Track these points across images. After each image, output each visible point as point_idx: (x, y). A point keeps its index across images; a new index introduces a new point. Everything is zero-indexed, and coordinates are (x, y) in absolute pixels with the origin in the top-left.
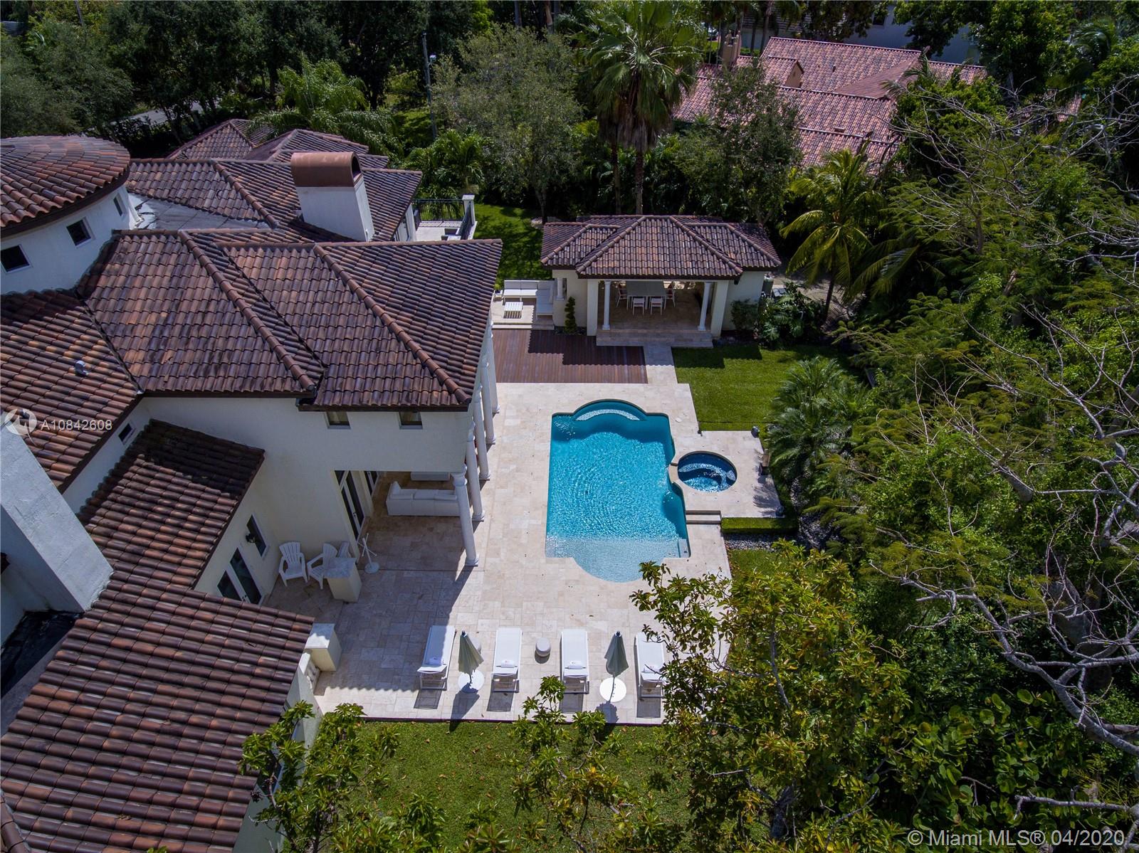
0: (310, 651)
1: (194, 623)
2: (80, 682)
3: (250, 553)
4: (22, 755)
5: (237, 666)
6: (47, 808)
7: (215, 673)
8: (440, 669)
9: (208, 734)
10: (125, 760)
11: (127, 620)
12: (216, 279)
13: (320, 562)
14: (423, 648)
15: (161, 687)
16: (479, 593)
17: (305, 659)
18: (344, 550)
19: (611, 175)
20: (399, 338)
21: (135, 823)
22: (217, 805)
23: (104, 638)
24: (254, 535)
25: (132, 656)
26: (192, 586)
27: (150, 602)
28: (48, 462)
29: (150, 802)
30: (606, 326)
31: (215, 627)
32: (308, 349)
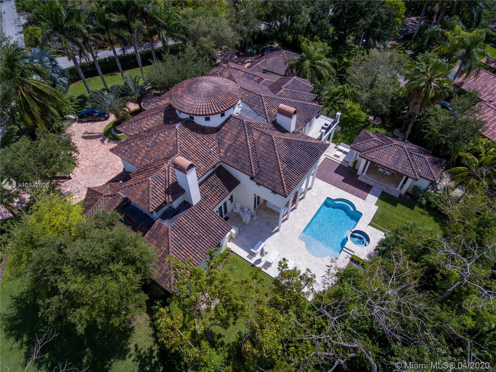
0: (231, 232)
1: (210, 217)
2: (188, 219)
3: (229, 203)
4: (175, 228)
5: (214, 230)
6: (176, 239)
7: (210, 230)
8: (255, 252)
9: (204, 241)
10: (190, 238)
11: (200, 211)
12: (246, 138)
13: (243, 211)
14: (254, 245)
15: (200, 227)
16: (276, 239)
17: (229, 233)
18: (250, 211)
19: (406, 113)
20: (280, 172)
21: (187, 250)
22: (201, 254)
23: (195, 212)
24: (231, 199)
25: (198, 219)
26: (213, 209)
27: (205, 209)
28: (198, 172)
29: (191, 247)
30: (364, 174)
31: (214, 220)
32: (258, 165)
